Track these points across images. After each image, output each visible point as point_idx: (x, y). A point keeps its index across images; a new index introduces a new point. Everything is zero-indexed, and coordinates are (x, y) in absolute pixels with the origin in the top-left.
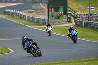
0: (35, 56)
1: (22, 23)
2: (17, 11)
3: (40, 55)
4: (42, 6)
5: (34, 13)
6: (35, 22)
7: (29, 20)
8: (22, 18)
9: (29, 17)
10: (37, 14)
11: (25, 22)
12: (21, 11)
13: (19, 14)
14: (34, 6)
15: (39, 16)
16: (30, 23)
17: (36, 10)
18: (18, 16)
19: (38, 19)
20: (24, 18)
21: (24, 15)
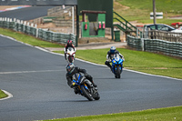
0: (90, 100)
1: (28, 42)
2: (18, 21)
3: (97, 99)
4: (65, 12)
5: (50, 24)
6: (53, 42)
7: (41, 38)
8: (28, 33)
9: (41, 32)
10: (57, 26)
11: (34, 40)
12: (27, 20)
13: (22, 26)
14: (51, 11)
15: (59, 29)
16: (44, 42)
17: (55, 19)
18: (22, 30)
19: (59, 36)
20: (31, 34)
21: (31, 28)
